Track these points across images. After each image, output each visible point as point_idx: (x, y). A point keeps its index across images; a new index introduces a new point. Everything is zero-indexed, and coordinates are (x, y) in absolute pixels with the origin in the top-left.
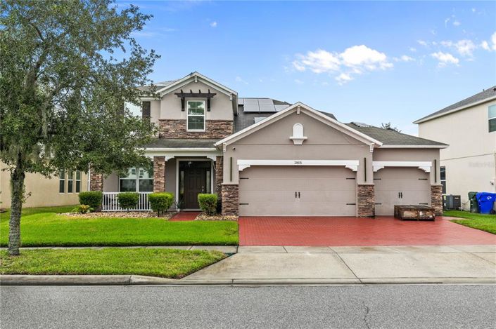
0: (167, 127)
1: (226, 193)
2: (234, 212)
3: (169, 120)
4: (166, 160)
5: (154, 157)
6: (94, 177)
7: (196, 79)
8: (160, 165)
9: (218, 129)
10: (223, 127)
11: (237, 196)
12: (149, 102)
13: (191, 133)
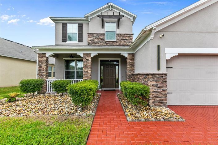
0: (93, 38)
1: (154, 83)
2: (163, 102)
3: (94, 34)
4: (92, 56)
5: (84, 54)
6: (40, 68)
7: (111, 7)
8: (88, 60)
9: (124, 40)
10: (127, 38)
11: (166, 86)
12: (82, 24)
13: (108, 41)
